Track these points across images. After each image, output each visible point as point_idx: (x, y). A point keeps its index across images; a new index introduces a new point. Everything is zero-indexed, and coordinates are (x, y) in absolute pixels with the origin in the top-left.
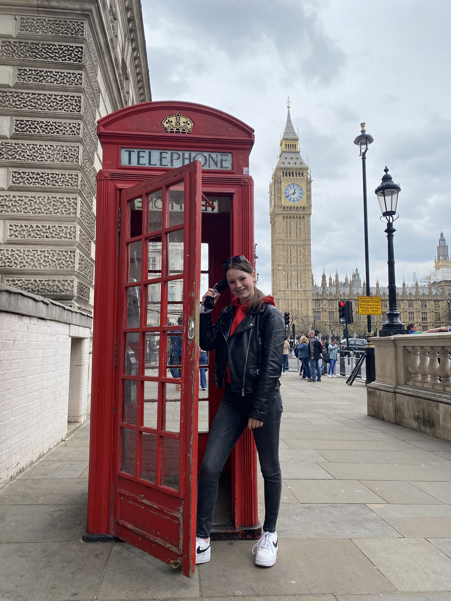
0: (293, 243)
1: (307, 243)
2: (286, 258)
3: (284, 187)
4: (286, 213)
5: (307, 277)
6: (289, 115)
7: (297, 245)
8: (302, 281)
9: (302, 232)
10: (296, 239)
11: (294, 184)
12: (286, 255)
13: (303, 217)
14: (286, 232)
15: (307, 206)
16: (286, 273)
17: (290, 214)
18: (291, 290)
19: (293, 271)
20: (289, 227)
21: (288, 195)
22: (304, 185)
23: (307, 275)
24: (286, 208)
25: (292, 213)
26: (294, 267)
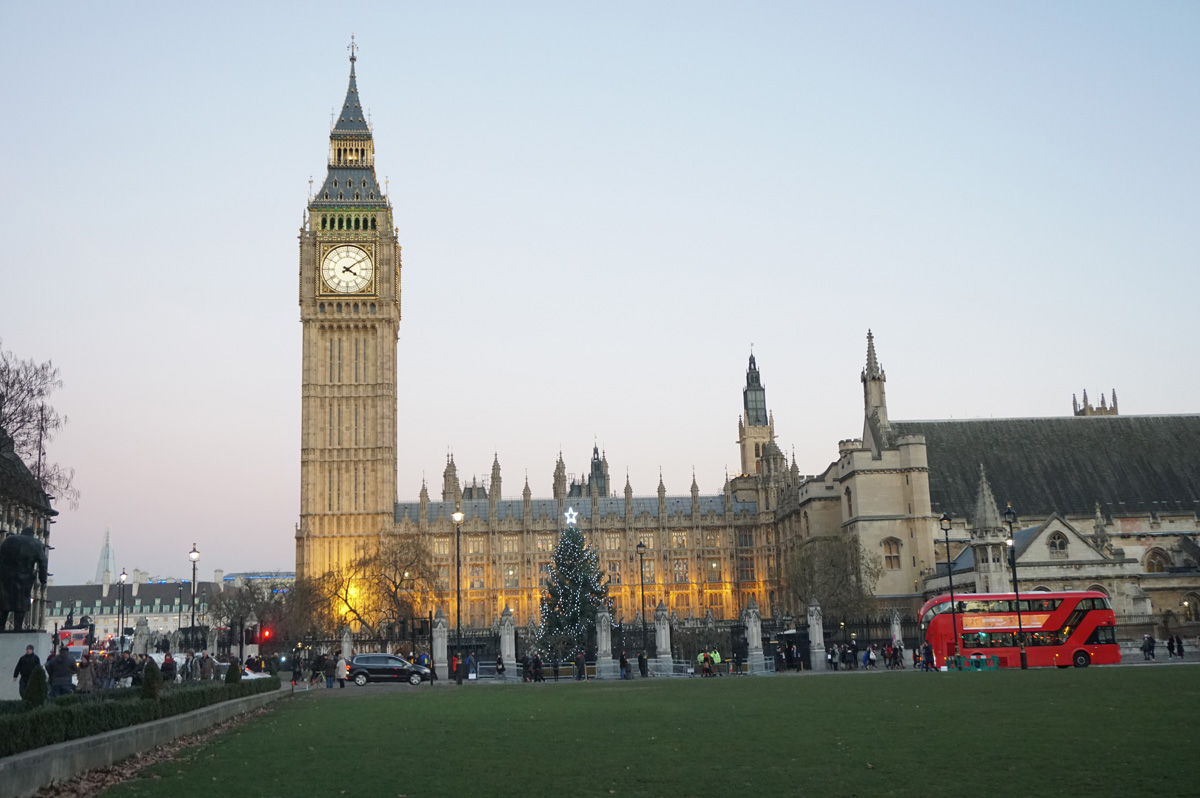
0: (345, 392)
1: (379, 392)
2: (328, 432)
3: (324, 253)
4: (326, 319)
5: (379, 480)
6: (353, 77)
7: (356, 399)
8: (370, 488)
9: (369, 364)
10: (353, 382)
11: (348, 246)
12: (328, 425)
13: (373, 327)
14: (328, 365)
15: (382, 299)
16: (328, 470)
17: (339, 321)
18: (340, 512)
19: (344, 465)
20: (336, 353)
21: (332, 275)
22: (373, 249)
23: (379, 475)
24: (326, 305)
25: (343, 319)
26: (348, 455)
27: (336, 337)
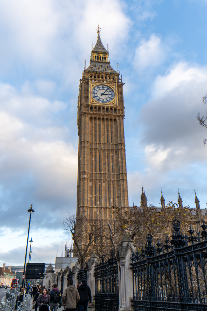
1: (120, 147)
2: (94, 165)
3: (92, 87)
4: (93, 113)
5: (121, 190)
6: (99, 37)
7: (108, 150)
9: (114, 135)
11: (103, 85)
12: (94, 162)
13: (115, 120)
14: (94, 134)
15: (119, 107)
16: (94, 184)
17: (99, 115)
19: (102, 181)
20: (97, 129)
21: (96, 95)
22: (115, 87)
23: (121, 187)
24: (94, 107)
25: (101, 115)
26: (105, 177)
27: (98, 122)
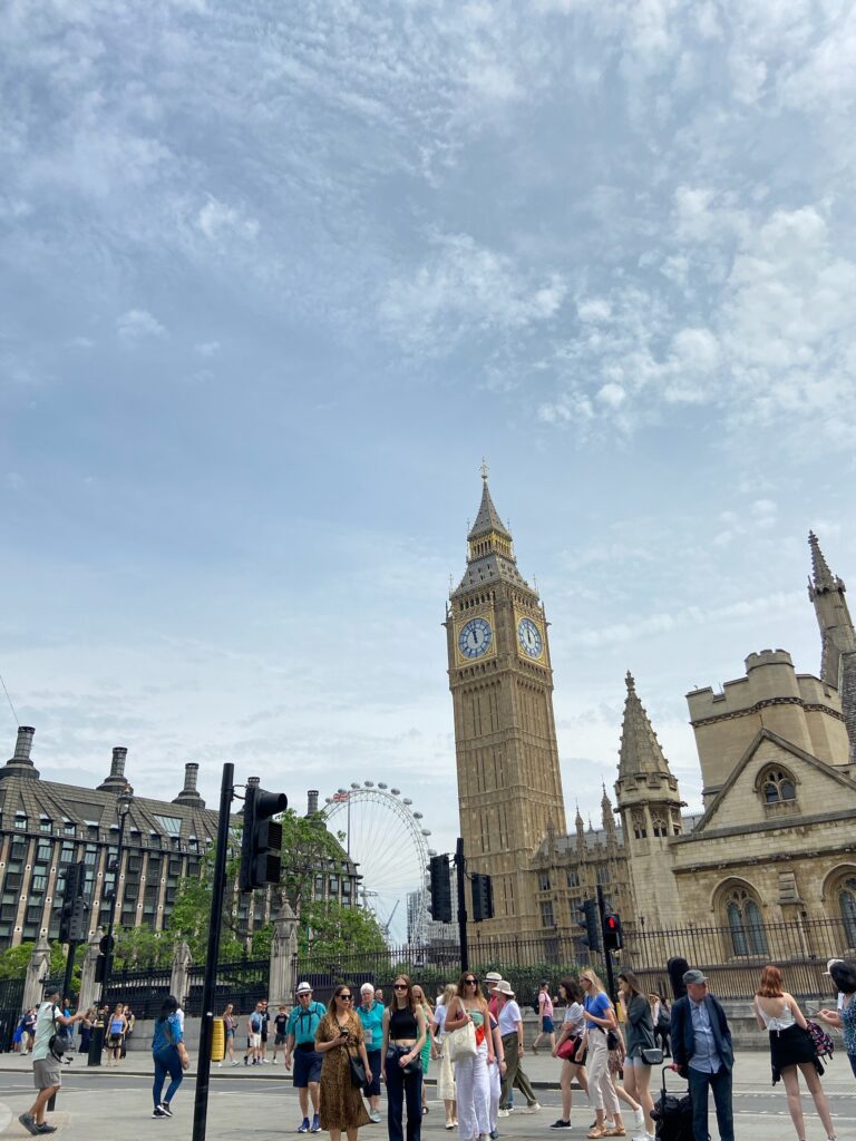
0: (487, 742)
1: (507, 737)
2: (476, 781)
6: (485, 490)
7: (493, 747)
8: (510, 827)
10: (491, 733)
11: (474, 620)
12: (475, 775)
13: (499, 682)
14: (472, 722)
17: (474, 682)
18: (489, 853)
19: (490, 808)
20: (476, 710)
21: (465, 645)
22: (490, 617)
25: (477, 680)
26: (493, 799)
27: (475, 697)
